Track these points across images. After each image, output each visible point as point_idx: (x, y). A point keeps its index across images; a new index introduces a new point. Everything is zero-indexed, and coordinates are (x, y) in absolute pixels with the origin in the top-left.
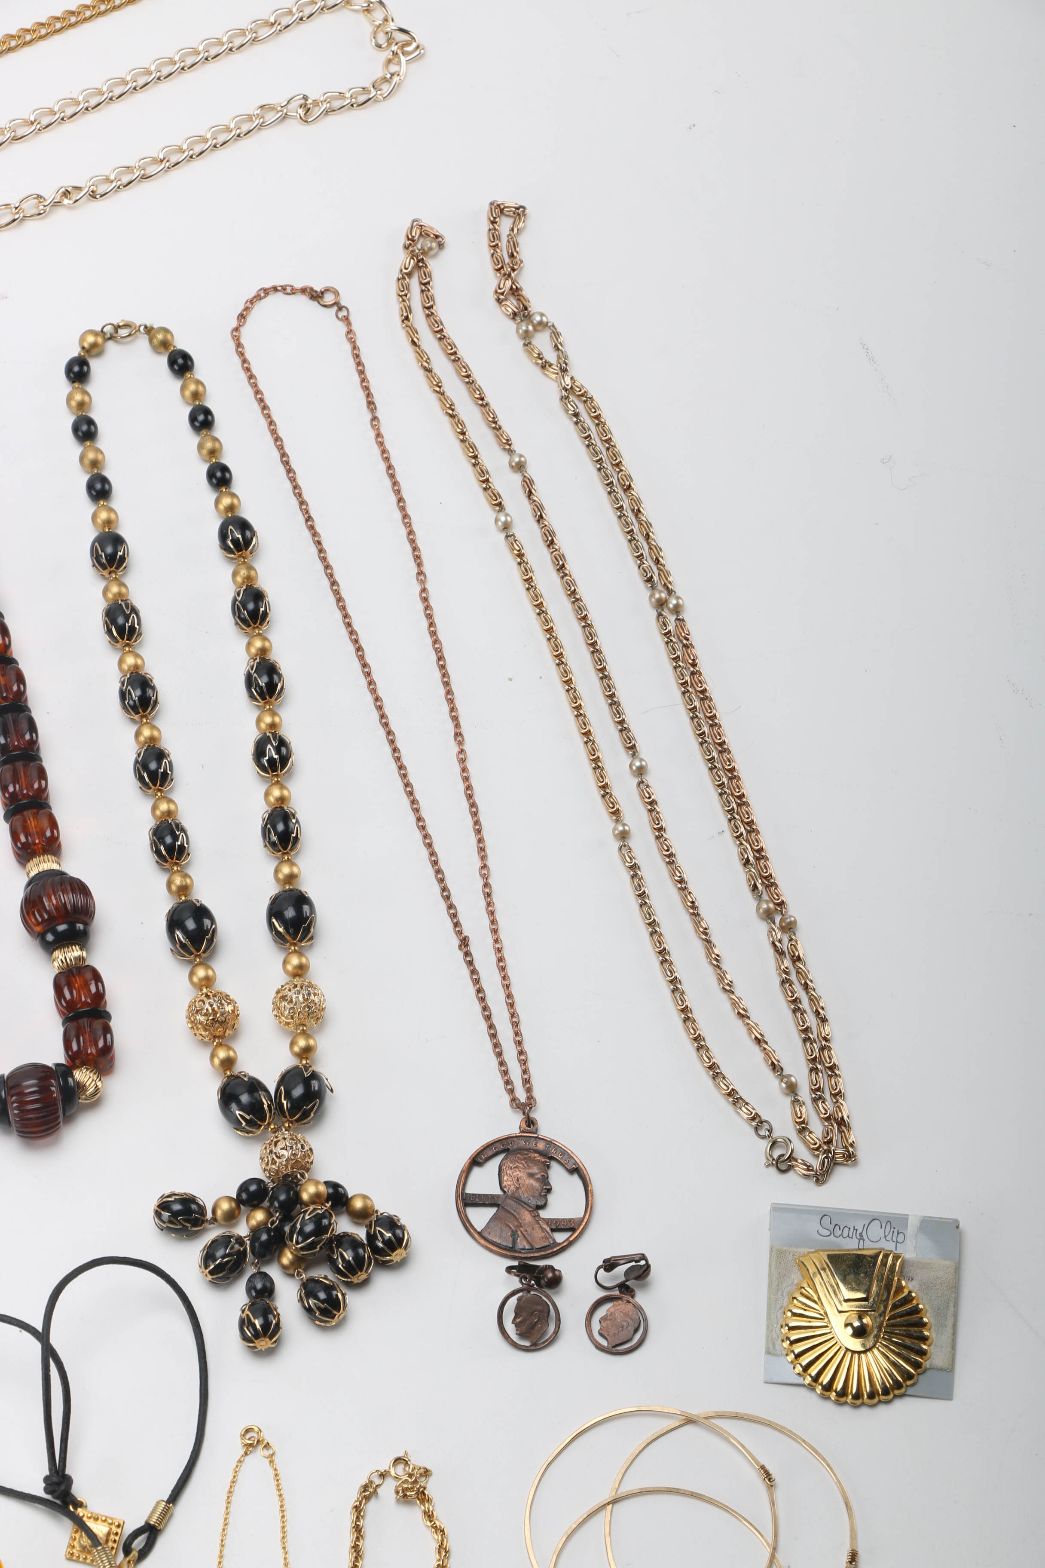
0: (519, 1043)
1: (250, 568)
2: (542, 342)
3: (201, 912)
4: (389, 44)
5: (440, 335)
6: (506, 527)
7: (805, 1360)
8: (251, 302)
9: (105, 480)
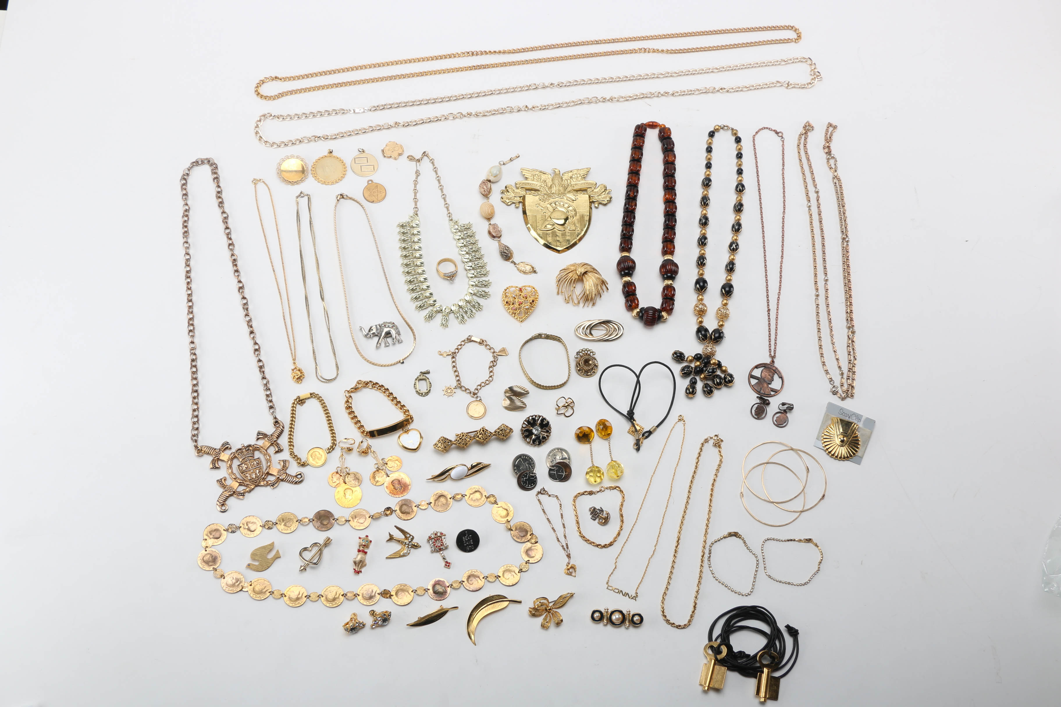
0: (776, 340)
1: (741, 197)
2: (832, 162)
3: (705, 282)
4: (814, 75)
5: (806, 153)
6: (810, 207)
7: (826, 444)
8: (760, 129)
9: (711, 164)
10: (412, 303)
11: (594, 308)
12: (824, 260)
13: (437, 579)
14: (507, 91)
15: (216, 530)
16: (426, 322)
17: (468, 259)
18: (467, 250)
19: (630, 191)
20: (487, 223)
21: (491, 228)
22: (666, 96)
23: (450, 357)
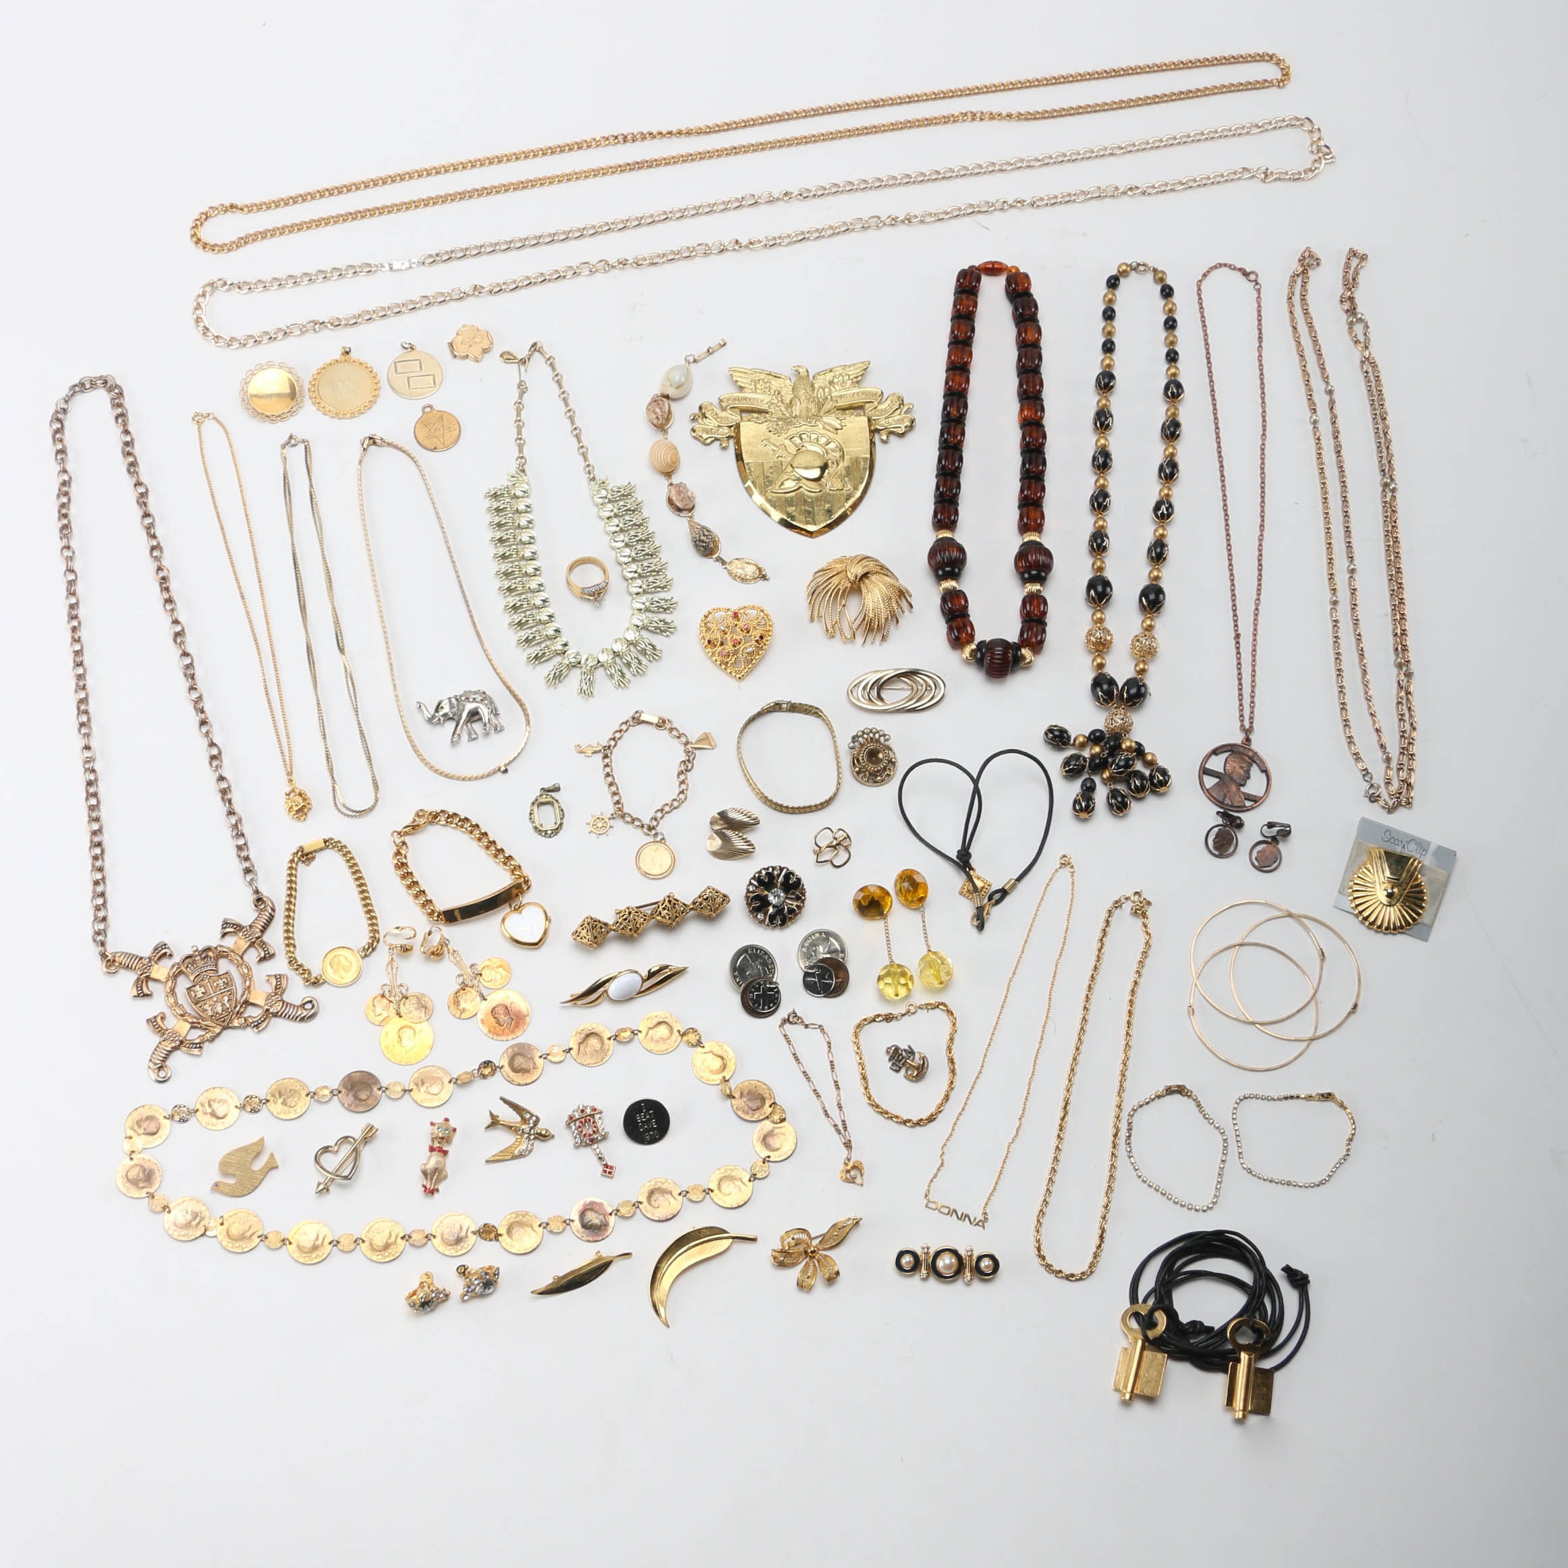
0: (1252, 697)
1: (1177, 409)
2: (1358, 329)
3: (1107, 584)
4: (1318, 152)
5: (1306, 313)
6: (1315, 422)
7: (1358, 901)
8: (1212, 268)
9: (1113, 343)
10: (520, 650)
11: (885, 645)
12: (1347, 530)
13: (588, 1200)
14: (697, 212)
15: (150, 1118)
16: (549, 687)
17: (630, 556)
18: (626, 540)
19: (951, 405)
20: (664, 482)
21: (673, 492)
22: (1019, 208)
23: (600, 756)
